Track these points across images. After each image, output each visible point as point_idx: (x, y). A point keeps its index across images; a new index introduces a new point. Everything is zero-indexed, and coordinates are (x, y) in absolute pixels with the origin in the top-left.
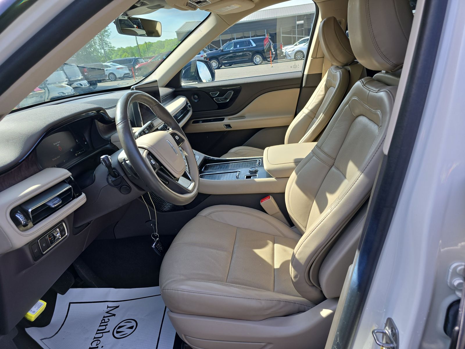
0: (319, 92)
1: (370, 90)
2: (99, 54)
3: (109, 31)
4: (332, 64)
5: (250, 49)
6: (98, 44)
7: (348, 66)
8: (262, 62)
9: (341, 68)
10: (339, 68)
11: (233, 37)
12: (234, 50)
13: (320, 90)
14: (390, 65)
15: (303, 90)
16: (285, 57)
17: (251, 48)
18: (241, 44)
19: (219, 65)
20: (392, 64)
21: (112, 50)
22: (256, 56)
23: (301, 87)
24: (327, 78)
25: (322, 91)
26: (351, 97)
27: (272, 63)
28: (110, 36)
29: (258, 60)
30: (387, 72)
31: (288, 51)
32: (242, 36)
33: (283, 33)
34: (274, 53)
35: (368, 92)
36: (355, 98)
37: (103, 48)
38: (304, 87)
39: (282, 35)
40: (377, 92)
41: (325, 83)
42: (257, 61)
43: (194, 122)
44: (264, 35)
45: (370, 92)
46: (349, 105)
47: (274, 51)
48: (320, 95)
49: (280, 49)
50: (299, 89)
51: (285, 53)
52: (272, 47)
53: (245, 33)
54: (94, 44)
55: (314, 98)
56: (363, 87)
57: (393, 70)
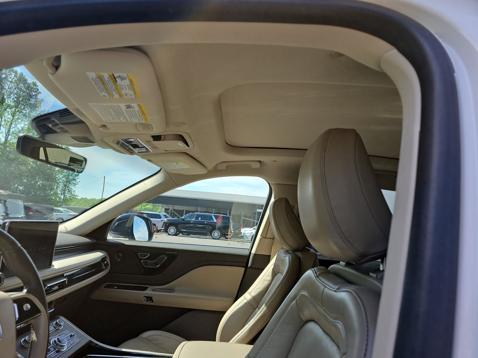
0: (265, 277)
1: (325, 285)
2: (58, 199)
3: (78, 180)
4: (282, 247)
5: (211, 224)
6: (61, 190)
7: (298, 252)
8: (220, 238)
9: (290, 253)
10: (289, 253)
11: (197, 210)
12: (195, 221)
13: (266, 274)
14: (354, 253)
15: (248, 270)
16: (242, 237)
17: (212, 222)
18: (203, 217)
19: (176, 232)
20: (357, 252)
21: (73, 198)
22: (215, 231)
23: (246, 267)
24: (275, 262)
25: (268, 276)
26: (299, 291)
27: (229, 241)
28: (77, 185)
29: (217, 235)
30: (348, 264)
31: (246, 232)
32: (206, 210)
33: (244, 216)
34: (233, 232)
35: (322, 287)
36: (305, 293)
37: (64, 194)
38: (250, 267)
39: (243, 218)
40: (335, 291)
41: (273, 267)
42: (215, 235)
43: (107, 287)
44: (226, 215)
45: (326, 290)
46: (296, 300)
47: (233, 230)
48: (266, 280)
49: (239, 229)
50: (243, 269)
51: (244, 233)
52: (231, 226)
53: (209, 209)
54: (56, 188)
55: (259, 282)
56: (315, 279)
57: (359, 261)
